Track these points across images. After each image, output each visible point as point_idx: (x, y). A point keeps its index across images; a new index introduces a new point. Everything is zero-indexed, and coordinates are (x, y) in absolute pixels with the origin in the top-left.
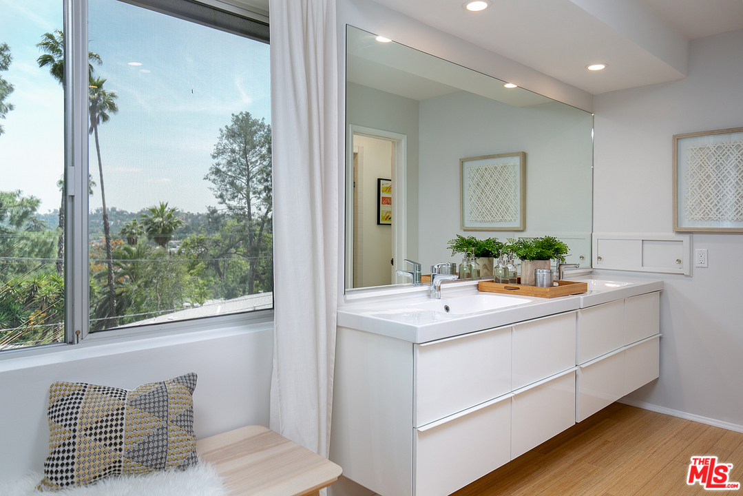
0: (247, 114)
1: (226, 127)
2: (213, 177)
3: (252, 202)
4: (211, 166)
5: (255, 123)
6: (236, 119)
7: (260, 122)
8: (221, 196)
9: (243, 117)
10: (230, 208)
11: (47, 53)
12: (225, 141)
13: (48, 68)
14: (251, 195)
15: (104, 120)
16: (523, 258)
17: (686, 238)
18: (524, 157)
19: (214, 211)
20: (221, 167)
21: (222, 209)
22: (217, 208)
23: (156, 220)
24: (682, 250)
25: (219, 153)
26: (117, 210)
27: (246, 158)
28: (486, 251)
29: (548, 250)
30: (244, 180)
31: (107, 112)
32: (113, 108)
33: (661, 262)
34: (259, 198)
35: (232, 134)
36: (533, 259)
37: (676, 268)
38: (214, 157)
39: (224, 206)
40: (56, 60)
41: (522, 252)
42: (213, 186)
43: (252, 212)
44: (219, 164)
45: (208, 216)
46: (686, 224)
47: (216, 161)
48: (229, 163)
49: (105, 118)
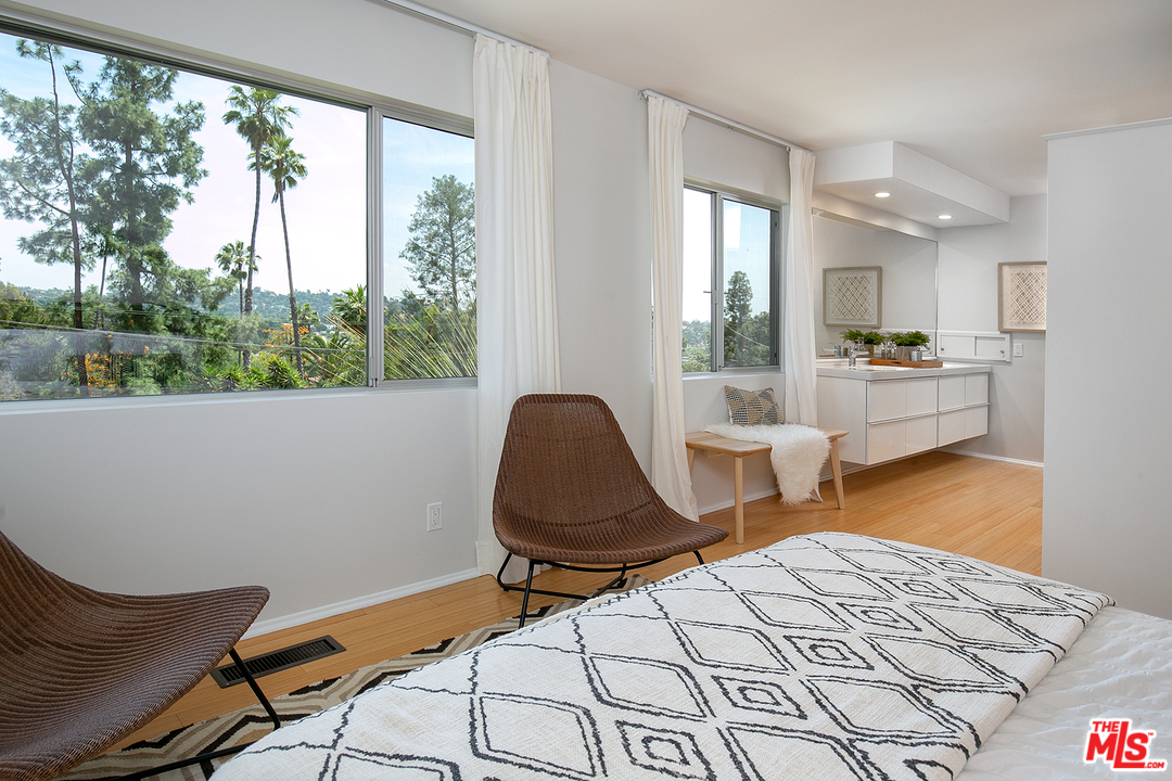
0: (452, 178)
1: (426, 192)
2: (410, 254)
3: (457, 286)
4: (408, 241)
5: (462, 188)
6: (439, 184)
7: (468, 188)
8: (421, 278)
9: (446, 181)
10: (430, 293)
11: (234, 109)
12: (424, 211)
13: (235, 125)
14: (458, 278)
15: (290, 186)
16: (899, 345)
17: (1007, 336)
18: (879, 270)
19: (411, 296)
20: (419, 243)
21: (420, 293)
22: (415, 293)
23: (355, 306)
24: (1005, 344)
25: (417, 225)
26: (262, 290)
27: (451, 231)
28: (871, 341)
29: (916, 340)
30: (448, 258)
31: (294, 175)
32: (301, 170)
33: (989, 352)
34: (467, 281)
35: (434, 203)
36: (906, 345)
37: (999, 357)
38: (411, 230)
39: (423, 291)
40: (243, 116)
41: (899, 341)
42: (412, 265)
43: (458, 298)
44: (417, 239)
45: (404, 302)
46: (1007, 326)
47: (414, 235)
48: (430, 239)
49: (292, 182)
